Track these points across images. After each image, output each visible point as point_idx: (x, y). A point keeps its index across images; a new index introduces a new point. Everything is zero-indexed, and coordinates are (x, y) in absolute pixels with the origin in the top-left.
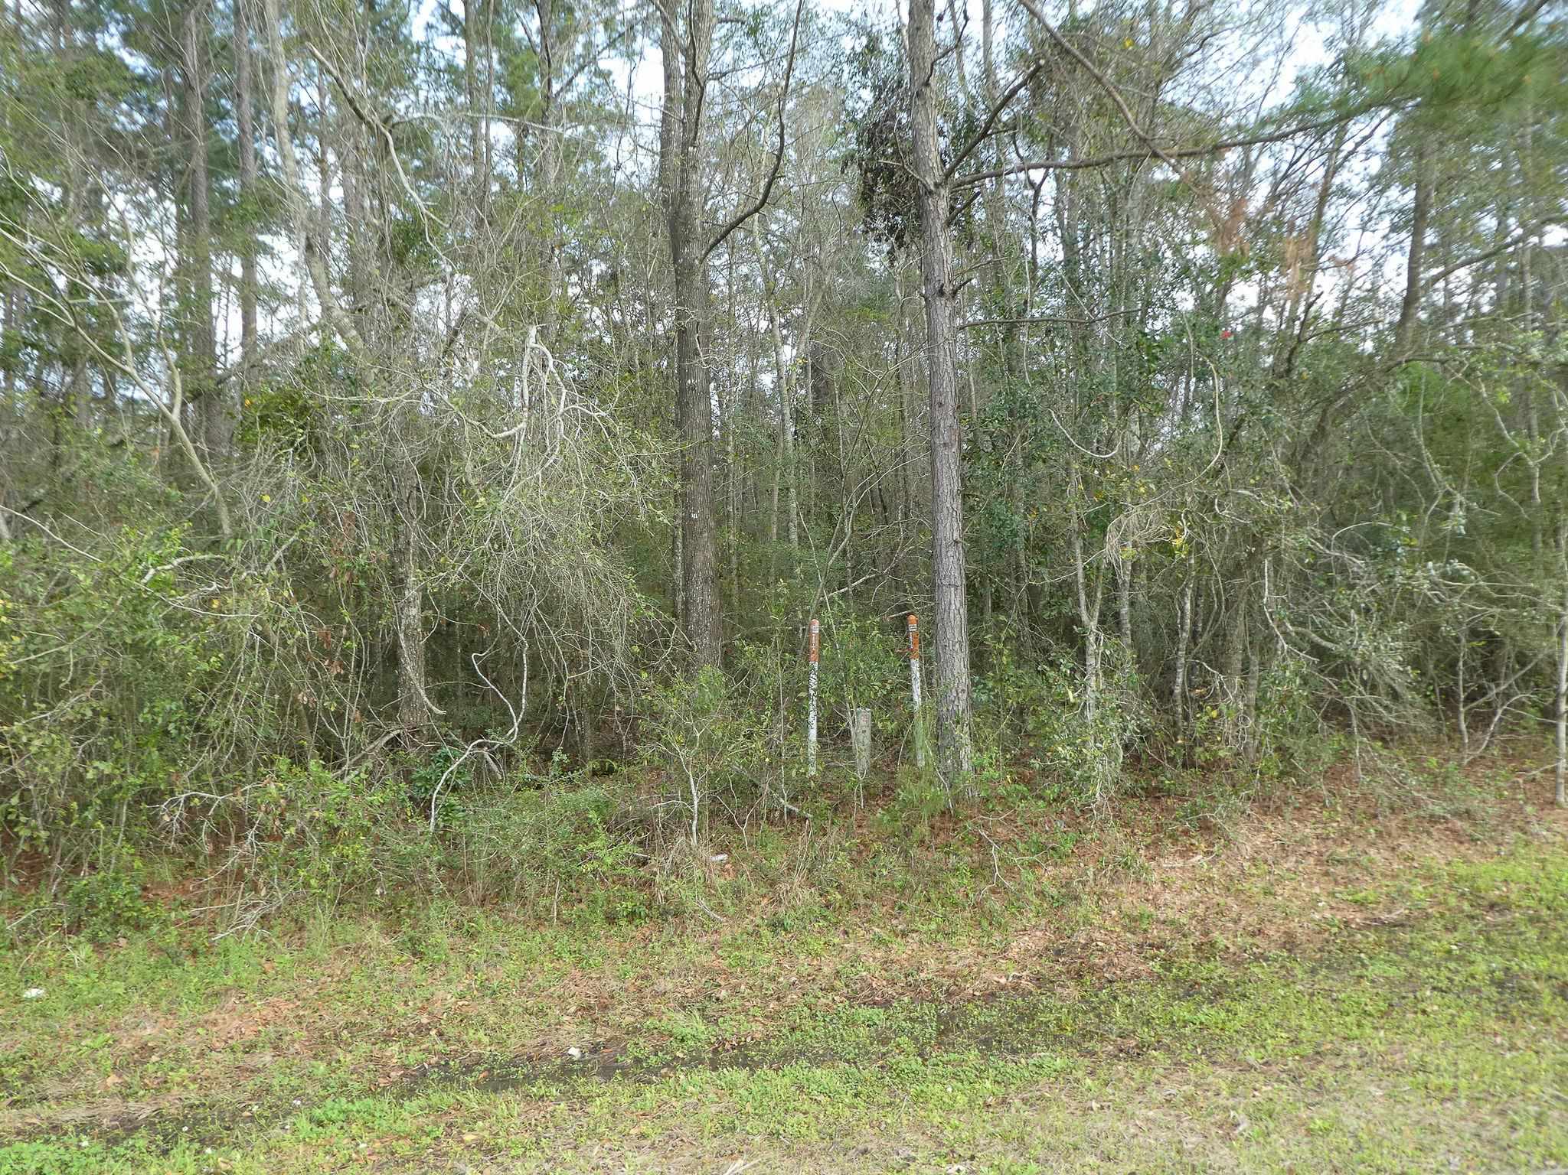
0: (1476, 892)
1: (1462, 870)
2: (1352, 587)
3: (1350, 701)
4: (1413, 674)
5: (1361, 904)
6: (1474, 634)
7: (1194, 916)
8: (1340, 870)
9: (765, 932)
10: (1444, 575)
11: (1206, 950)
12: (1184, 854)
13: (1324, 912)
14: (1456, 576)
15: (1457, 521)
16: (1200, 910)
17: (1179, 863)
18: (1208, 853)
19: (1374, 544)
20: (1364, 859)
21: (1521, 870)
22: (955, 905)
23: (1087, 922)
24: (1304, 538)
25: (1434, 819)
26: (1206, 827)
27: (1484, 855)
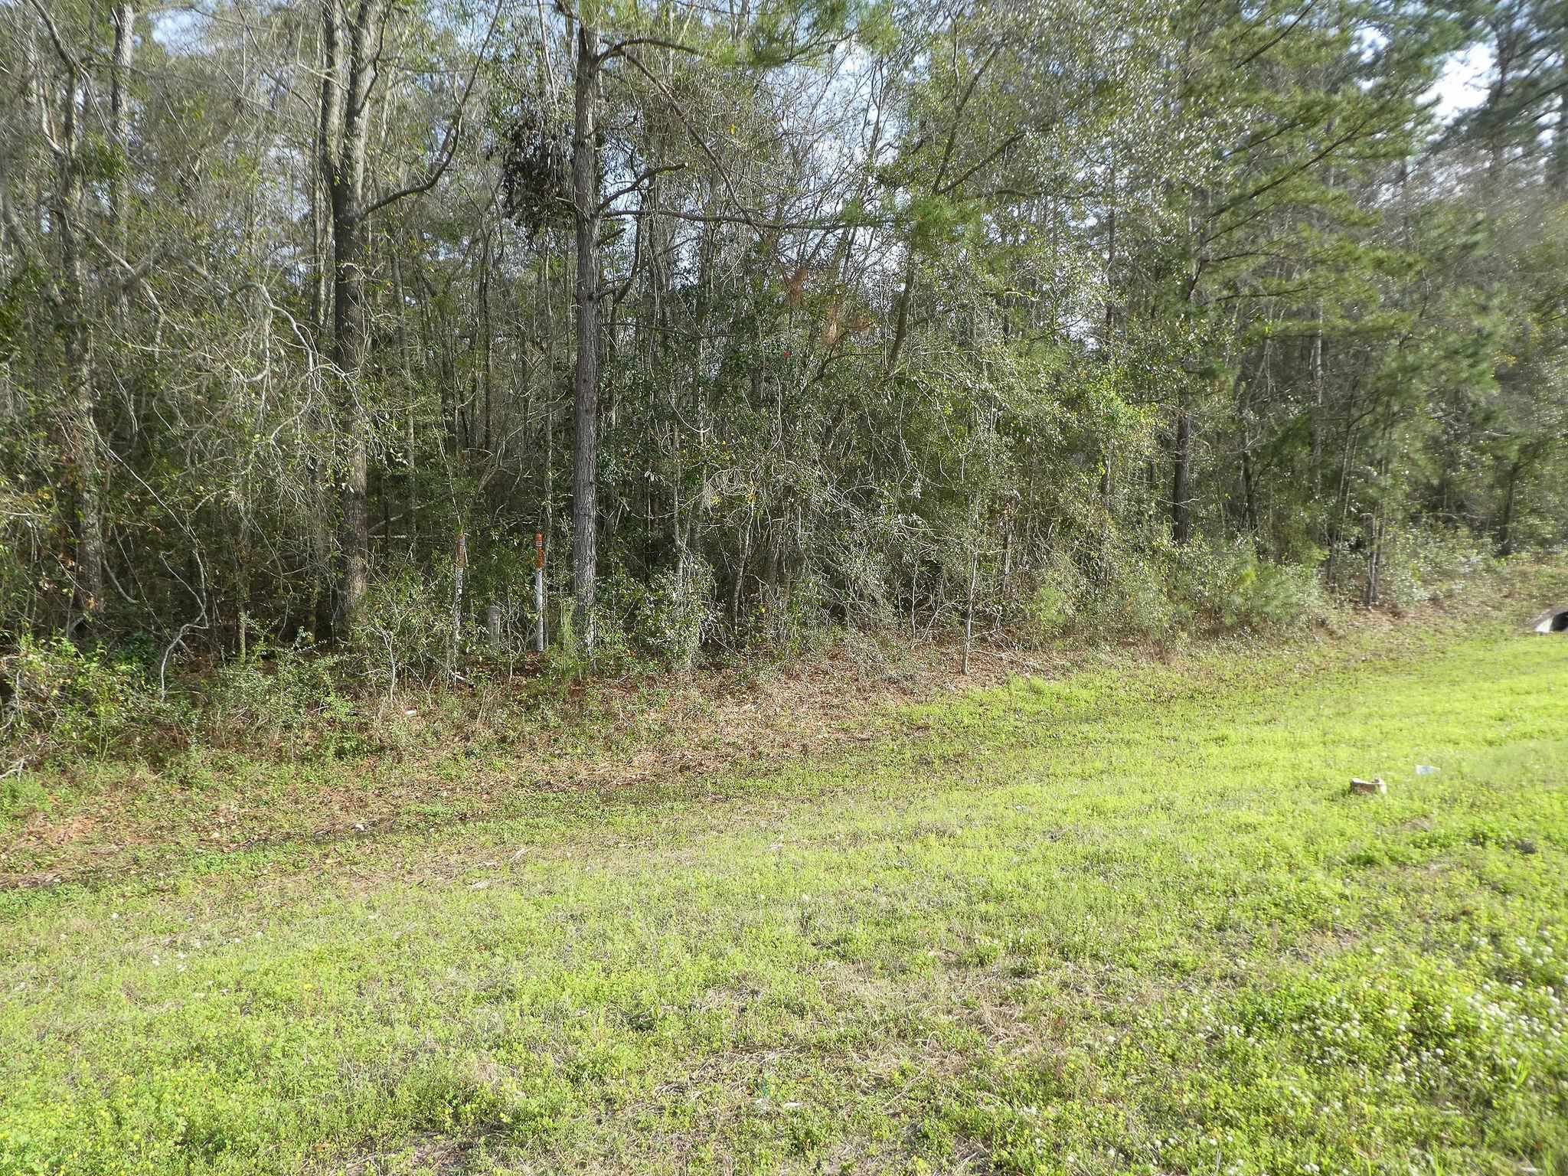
0: (911, 721)
1: (904, 709)
2: (853, 529)
3: (846, 604)
4: (885, 587)
5: (845, 731)
6: (924, 562)
7: (747, 740)
8: (836, 712)
9: (461, 758)
10: (907, 523)
11: (757, 756)
12: (740, 704)
13: (824, 734)
14: (914, 524)
15: (916, 491)
16: (751, 737)
17: (736, 709)
18: (754, 703)
19: (866, 499)
20: (849, 706)
21: (936, 710)
22: (591, 737)
23: (680, 745)
24: (826, 495)
25: (891, 680)
26: (753, 688)
27: (917, 702)
